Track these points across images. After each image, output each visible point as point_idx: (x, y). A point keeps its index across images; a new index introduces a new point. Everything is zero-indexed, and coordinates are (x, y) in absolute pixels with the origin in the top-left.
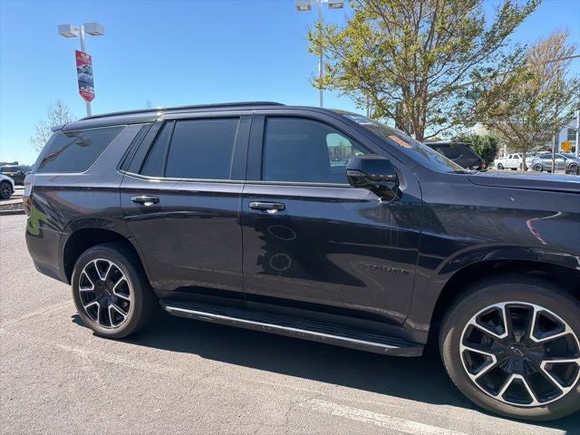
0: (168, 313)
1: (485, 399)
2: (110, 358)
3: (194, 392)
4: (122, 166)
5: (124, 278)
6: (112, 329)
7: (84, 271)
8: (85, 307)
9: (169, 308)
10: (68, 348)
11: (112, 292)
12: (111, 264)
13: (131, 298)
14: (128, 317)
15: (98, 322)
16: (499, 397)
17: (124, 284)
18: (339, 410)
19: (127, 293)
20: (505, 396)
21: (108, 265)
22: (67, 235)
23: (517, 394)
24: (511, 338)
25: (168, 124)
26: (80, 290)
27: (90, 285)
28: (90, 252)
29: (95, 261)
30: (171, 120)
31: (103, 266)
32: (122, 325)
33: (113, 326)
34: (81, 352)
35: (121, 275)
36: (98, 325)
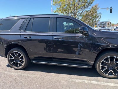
0: (34, 63)
1: (105, 75)
2: (20, 74)
3: (44, 80)
4: (20, 29)
5: (22, 55)
6: (19, 68)
7: (11, 54)
8: (11, 63)
9: (34, 62)
10: (9, 73)
11: (19, 59)
12: (18, 52)
13: (24, 60)
14: (23, 65)
16: (107, 74)
17: (22, 57)
18: (77, 81)
19: (23, 59)
20: (109, 74)
21: (17, 53)
22: (6, 46)
23: (111, 74)
24: (110, 63)
25: (32, 19)
26: (10, 59)
27: (12, 58)
28: (12, 50)
29: (14, 52)
30: (32, 18)
31: (16, 53)
32: (22, 67)
34: (13, 74)
35: (21, 55)
36: (15, 67)
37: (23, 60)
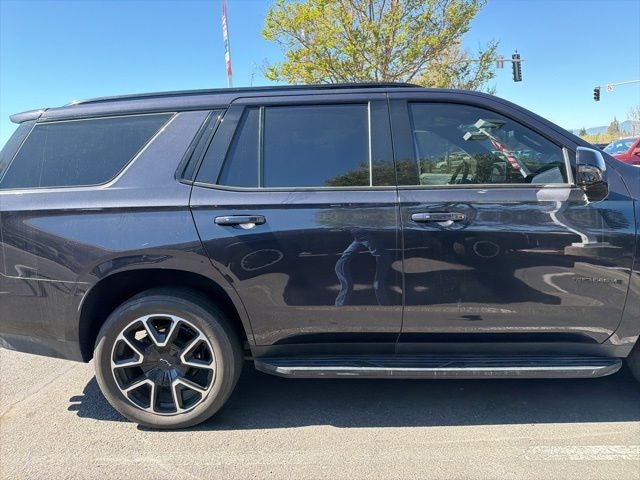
5: (202, 337)
6: (181, 415)
7: (121, 336)
8: (125, 392)
9: (282, 370)
11: (177, 361)
12: (176, 319)
13: (216, 366)
14: (208, 393)
15: (151, 409)
17: (202, 346)
19: (208, 359)
21: (170, 322)
22: (88, 283)
26: (114, 366)
27: (134, 357)
28: (133, 305)
29: (144, 319)
30: (255, 107)
33: (180, 410)
35: (195, 334)
36: (150, 413)
37: (212, 366)
